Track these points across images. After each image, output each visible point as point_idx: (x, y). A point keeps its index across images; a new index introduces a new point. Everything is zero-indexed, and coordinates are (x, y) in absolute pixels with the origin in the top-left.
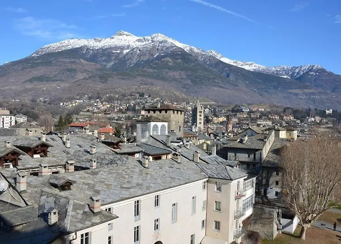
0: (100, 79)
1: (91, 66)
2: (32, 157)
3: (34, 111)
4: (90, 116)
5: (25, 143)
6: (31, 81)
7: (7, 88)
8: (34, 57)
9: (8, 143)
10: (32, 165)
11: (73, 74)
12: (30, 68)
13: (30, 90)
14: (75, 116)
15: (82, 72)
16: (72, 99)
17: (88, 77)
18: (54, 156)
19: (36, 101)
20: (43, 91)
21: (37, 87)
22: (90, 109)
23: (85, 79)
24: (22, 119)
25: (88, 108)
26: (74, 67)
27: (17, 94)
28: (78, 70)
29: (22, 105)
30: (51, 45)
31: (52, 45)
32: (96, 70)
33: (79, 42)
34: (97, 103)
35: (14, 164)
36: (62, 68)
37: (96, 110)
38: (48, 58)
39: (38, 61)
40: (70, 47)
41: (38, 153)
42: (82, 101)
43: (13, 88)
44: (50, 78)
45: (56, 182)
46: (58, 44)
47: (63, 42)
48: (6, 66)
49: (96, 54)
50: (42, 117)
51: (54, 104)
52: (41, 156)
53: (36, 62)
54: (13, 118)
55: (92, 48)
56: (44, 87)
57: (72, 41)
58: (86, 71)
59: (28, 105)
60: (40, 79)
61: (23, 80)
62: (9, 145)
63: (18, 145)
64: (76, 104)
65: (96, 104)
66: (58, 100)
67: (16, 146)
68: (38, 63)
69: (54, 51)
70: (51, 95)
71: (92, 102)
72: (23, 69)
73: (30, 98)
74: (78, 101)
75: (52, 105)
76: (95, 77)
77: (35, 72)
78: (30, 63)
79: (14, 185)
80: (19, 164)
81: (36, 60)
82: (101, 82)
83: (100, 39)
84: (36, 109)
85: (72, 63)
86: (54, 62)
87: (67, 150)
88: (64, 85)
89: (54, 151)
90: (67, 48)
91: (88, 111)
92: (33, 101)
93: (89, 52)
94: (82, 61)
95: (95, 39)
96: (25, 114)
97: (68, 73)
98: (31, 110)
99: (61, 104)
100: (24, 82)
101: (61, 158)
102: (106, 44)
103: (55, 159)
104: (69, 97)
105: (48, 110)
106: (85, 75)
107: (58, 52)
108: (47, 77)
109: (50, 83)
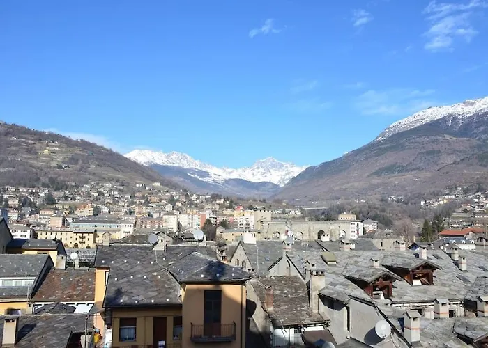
0: (479, 161)
1: (463, 143)
2: (411, 283)
3: (385, 214)
4: (469, 218)
5: (398, 263)
6: (377, 173)
7: (349, 185)
8: (380, 141)
9: (376, 261)
10: (413, 297)
11: (436, 158)
12: (376, 156)
13: (378, 186)
14: (445, 220)
15: (449, 154)
16: (438, 195)
17: (459, 160)
18: (443, 285)
19: (386, 201)
20: (395, 185)
21: (386, 181)
22: (468, 208)
23: (455, 163)
24: (371, 226)
25: (464, 207)
26: (436, 147)
27: (361, 193)
28: (442, 151)
29: (369, 207)
30: (400, 121)
31: (403, 121)
32: (471, 148)
33: (441, 110)
34: (479, 199)
35: (386, 293)
36: (419, 151)
37: (478, 210)
38: (398, 140)
39: (385, 146)
40: (427, 120)
41: (418, 278)
42: (453, 196)
43: (356, 184)
44: (402, 167)
45: (469, 334)
46: (411, 119)
47: (417, 114)
48: (347, 157)
49: (469, 124)
50: (397, 223)
51: (412, 204)
52: (423, 284)
53: (383, 146)
54: (360, 224)
55: (460, 117)
56: (396, 179)
57: (430, 111)
58: (454, 151)
59: (377, 206)
60: (389, 170)
61: (367, 174)
62: (377, 265)
63: (389, 264)
64: (445, 201)
65: (476, 200)
66: (417, 197)
67: (386, 267)
68: (385, 149)
69: (405, 129)
70: (406, 190)
71: (470, 197)
72: (366, 159)
73: (378, 196)
74: (446, 197)
75: (409, 204)
76: (470, 159)
77: (382, 162)
78: (374, 150)
79: (400, 331)
80: (394, 294)
81: (382, 144)
82: (481, 165)
83: (471, 101)
84: (388, 211)
85: (433, 142)
86: (407, 144)
87: (464, 275)
88: (423, 175)
89: (443, 275)
90: (424, 122)
91: (465, 211)
92: (382, 200)
93: (457, 124)
94: (448, 137)
95: (464, 103)
96: (373, 219)
97: (429, 157)
98: (382, 214)
99: (422, 203)
100: (368, 176)
101: (455, 288)
102: (483, 107)
103: (447, 289)
104: (434, 192)
105: (404, 212)
106: (454, 157)
107: (411, 130)
108: (399, 166)
109: (403, 174)
